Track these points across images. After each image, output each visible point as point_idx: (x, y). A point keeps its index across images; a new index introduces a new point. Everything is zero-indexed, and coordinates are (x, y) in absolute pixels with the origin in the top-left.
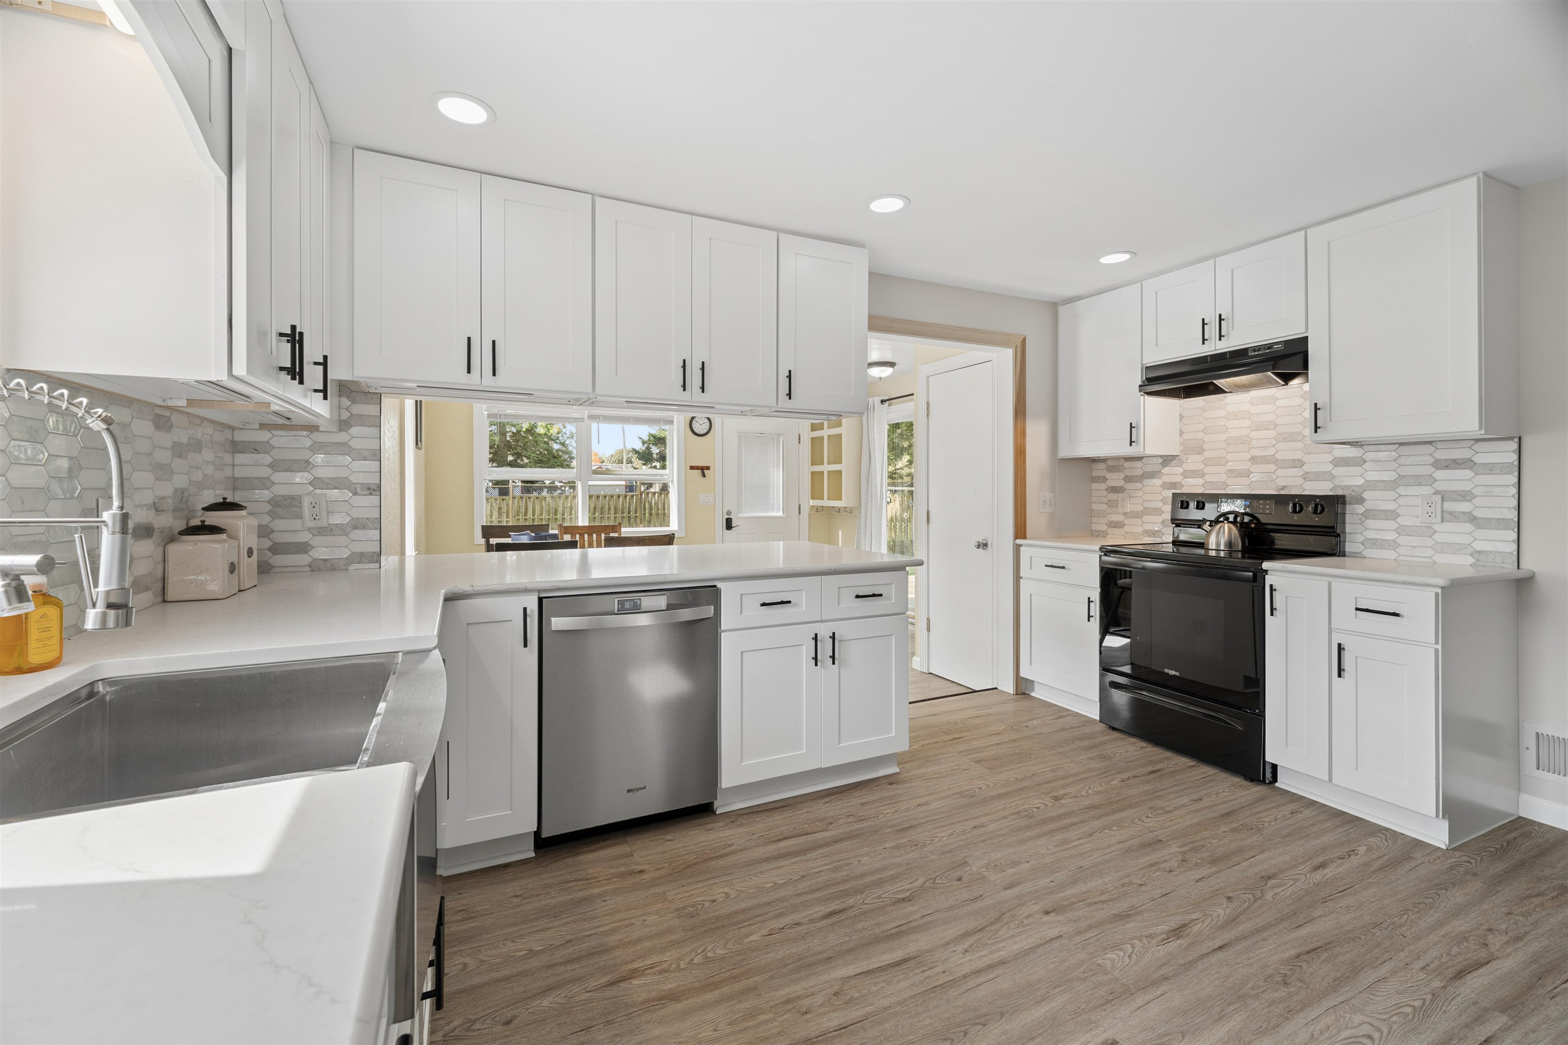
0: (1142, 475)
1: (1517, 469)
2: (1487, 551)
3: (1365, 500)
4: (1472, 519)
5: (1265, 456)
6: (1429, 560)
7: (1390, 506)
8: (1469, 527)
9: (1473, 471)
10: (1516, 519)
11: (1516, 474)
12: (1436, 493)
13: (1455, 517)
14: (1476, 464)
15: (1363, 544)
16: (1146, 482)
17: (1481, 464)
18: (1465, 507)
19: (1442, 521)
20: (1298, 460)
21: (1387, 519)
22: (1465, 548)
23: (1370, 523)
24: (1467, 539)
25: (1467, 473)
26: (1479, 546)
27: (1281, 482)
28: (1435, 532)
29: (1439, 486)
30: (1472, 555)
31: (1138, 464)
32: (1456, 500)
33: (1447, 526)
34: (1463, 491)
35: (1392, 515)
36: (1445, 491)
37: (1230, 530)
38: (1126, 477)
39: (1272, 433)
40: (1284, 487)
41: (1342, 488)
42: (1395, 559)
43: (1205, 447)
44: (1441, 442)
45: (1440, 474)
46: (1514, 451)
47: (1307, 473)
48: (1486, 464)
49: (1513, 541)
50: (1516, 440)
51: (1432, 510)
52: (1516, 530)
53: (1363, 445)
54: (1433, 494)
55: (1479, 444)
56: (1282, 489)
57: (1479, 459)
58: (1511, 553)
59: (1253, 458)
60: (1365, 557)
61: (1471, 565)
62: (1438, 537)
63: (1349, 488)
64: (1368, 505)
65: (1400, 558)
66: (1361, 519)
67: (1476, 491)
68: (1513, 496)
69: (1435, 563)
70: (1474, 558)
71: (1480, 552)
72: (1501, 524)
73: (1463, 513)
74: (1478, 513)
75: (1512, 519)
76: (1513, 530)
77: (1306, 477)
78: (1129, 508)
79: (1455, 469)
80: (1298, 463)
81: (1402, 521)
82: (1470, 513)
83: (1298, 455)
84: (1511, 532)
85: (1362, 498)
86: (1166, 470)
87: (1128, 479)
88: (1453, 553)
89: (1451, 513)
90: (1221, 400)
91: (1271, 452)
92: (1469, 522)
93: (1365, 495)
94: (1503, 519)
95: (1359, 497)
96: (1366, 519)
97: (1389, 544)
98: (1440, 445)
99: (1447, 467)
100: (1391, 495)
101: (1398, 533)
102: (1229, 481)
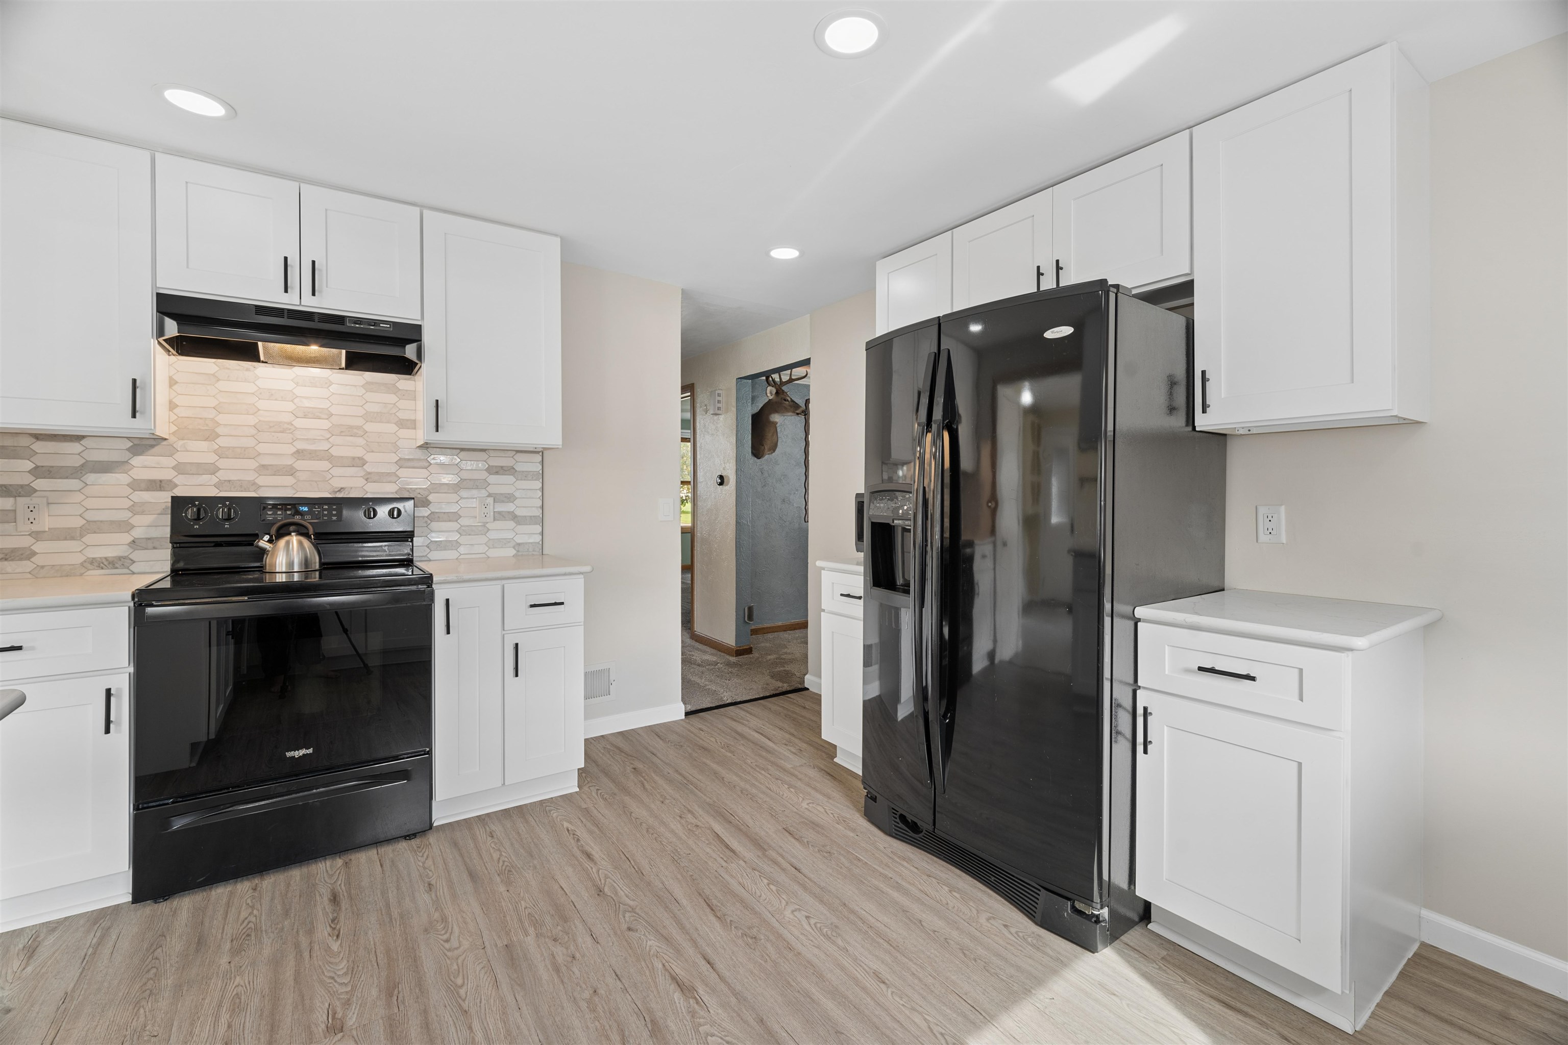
0: (82, 465)
1: (541, 476)
2: (524, 543)
3: (431, 503)
4: (514, 517)
5: (316, 451)
6: (484, 556)
7: (454, 508)
8: (511, 524)
9: (515, 477)
10: (541, 516)
11: (541, 480)
12: (490, 495)
13: (503, 516)
14: (516, 471)
15: (428, 547)
16: (91, 478)
17: (520, 472)
18: (510, 507)
19: (494, 520)
20: (359, 458)
21: (450, 521)
22: (509, 542)
23: (434, 525)
24: (510, 535)
25: (510, 479)
26: (519, 540)
27: (337, 483)
28: (489, 530)
29: (492, 489)
30: (514, 547)
31: (75, 447)
32: (503, 502)
33: (499, 524)
34: (508, 494)
35: (454, 517)
36: (496, 494)
37: (300, 544)
38: (37, 467)
39: (325, 424)
40: (342, 488)
41: (408, 491)
42: (457, 559)
43: (219, 430)
44: (492, 451)
45: (493, 479)
46: (539, 463)
47: (370, 473)
48: (523, 471)
49: (539, 534)
50: (541, 454)
51: (486, 511)
52: (541, 524)
53: (428, 448)
54: (487, 496)
55: (518, 454)
56: (339, 491)
57: (518, 467)
58: (538, 543)
59: (298, 452)
60: (430, 560)
61: (513, 556)
62: (492, 535)
63: (414, 491)
64: (433, 508)
65: (462, 557)
66: (426, 522)
67: (517, 494)
68: (539, 498)
69: (489, 557)
70: (516, 550)
71: (519, 544)
72: (531, 520)
73: (509, 512)
74: (519, 512)
75: (539, 516)
76: (539, 525)
77: (368, 478)
78: (46, 522)
79: (503, 475)
80: (359, 462)
81: (464, 521)
82: (513, 512)
83: (359, 452)
84: (538, 526)
85: (428, 500)
86: (137, 461)
87: (39, 472)
88: (502, 547)
89: (499, 513)
90: (248, 370)
91: (324, 446)
92: (512, 520)
93: (430, 498)
94: (534, 516)
95: (425, 500)
96: (431, 521)
97: (452, 545)
98: (492, 453)
99: (497, 473)
100: (454, 497)
101: (460, 533)
102: (261, 481)
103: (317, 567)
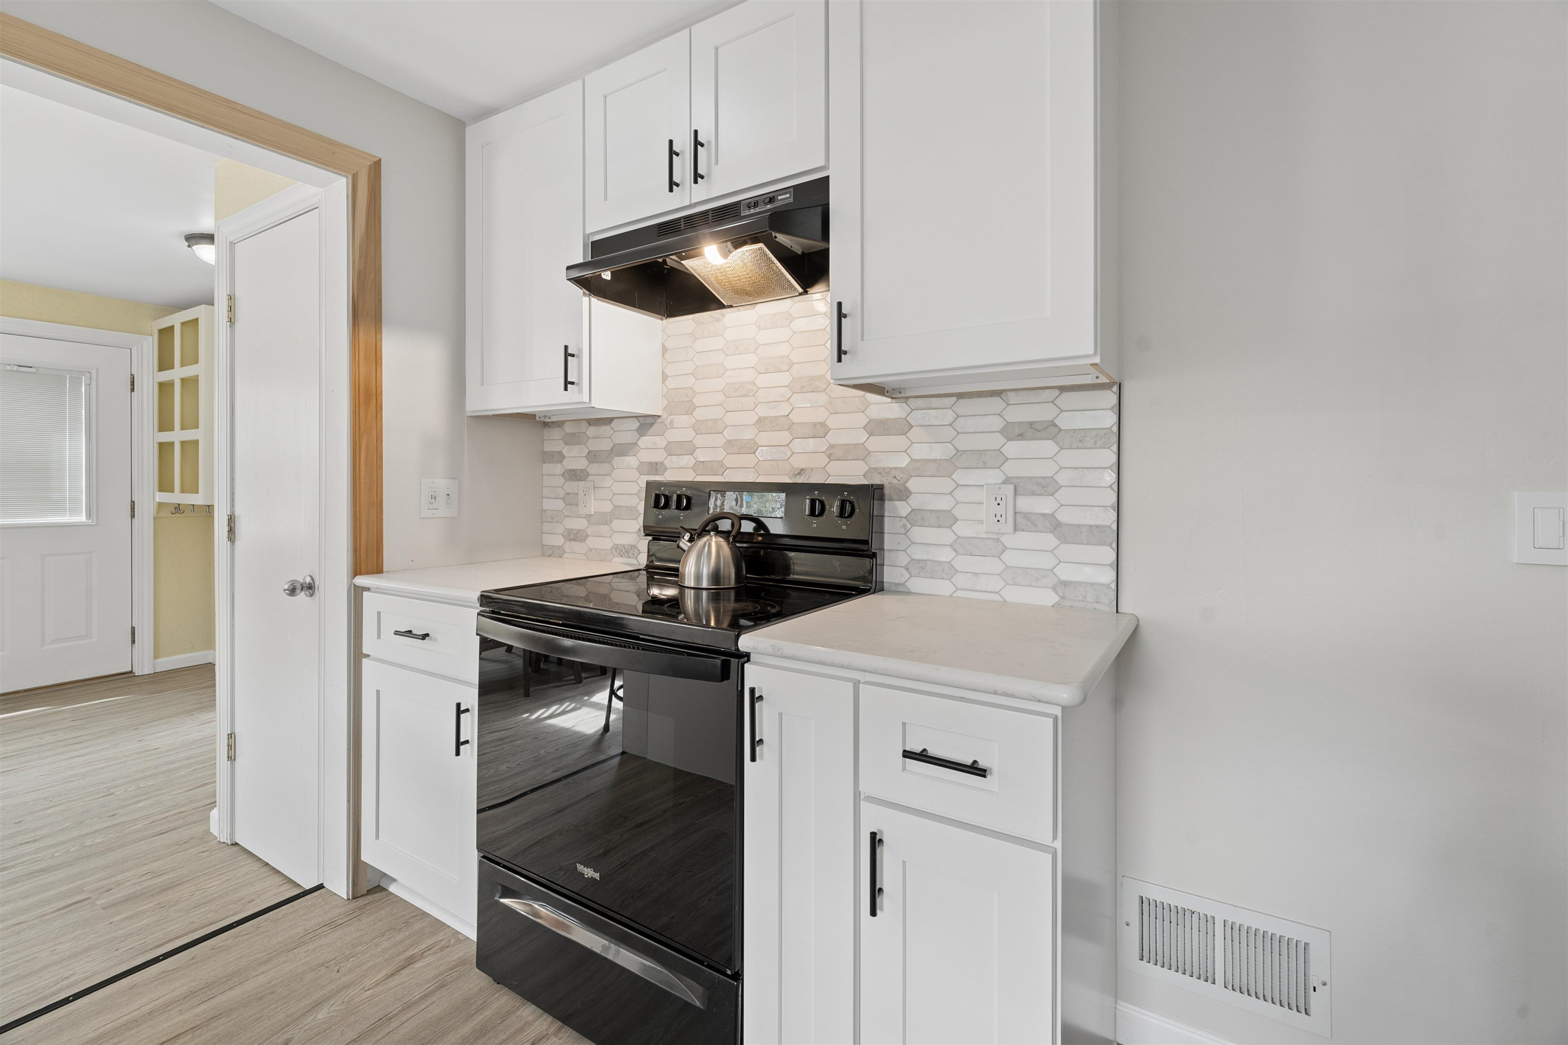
0: (612, 449)
1: (1115, 439)
2: (1075, 583)
3: (911, 493)
4: (1055, 526)
5: (776, 417)
6: (996, 597)
7: (943, 504)
8: (1049, 540)
9: (1057, 443)
10: (1114, 527)
11: (1115, 448)
12: (1007, 481)
13: (1032, 522)
14: (1060, 430)
15: (907, 569)
16: (617, 460)
17: (1067, 431)
18: (1043, 505)
19: (1015, 530)
20: (820, 423)
21: (940, 527)
22: (1045, 577)
23: (918, 533)
24: (1045, 562)
25: (1048, 447)
26: (1065, 573)
27: (798, 462)
28: (1005, 549)
29: (1013, 469)
30: (1054, 589)
31: (605, 430)
32: (1033, 494)
33: (1025, 539)
34: (1044, 478)
35: (946, 519)
36: (1019, 477)
37: (718, 547)
38: (590, 452)
39: (784, 378)
40: (802, 470)
41: (880, 473)
42: (950, 596)
43: (697, 401)
44: (1013, 393)
45: (1013, 448)
46: (1112, 409)
47: (832, 446)
48: (1075, 430)
49: (1110, 565)
50: (1115, 389)
51: (1000, 510)
52: (1114, 545)
53: (908, 398)
54: (1003, 483)
55: (1066, 395)
56: (799, 474)
57: (1065, 422)
58: (1108, 586)
59: (760, 420)
60: (909, 593)
61: (1053, 606)
62: (1010, 558)
63: (888, 473)
64: (915, 501)
65: (959, 594)
66: (905, 526)
67: (1061, 478)
68: (1110, 487)
69: (1005, 601)
70: (1057, 594)
71: (1065, 584)
72: (1091, 535)
73: (1043, 515)
74: (1065, 516)
75: (1109, 527)
76: (1110, 545)
77: (832, 454)
78: (594, 506)
79: (1032, 439)
80: (820, 430)
81: (961, 529)
82: (1052, 515)
83: (820, 416)
84: (1108, 548)
85: (906, 489)
86: (645, 441)
87: (593, 457)
88: (1030, 586)
89: (1026, 516)
90: (718, 320)
91: (784, 410)
92: (1051, 532)
93: (913, 485)
94: (1097, 527)
95: (902, 488)
96: (912, 525)
97: (943, 570)
98: (1013, 398)
99: (1021, 436)
100: (945, 484)
101: (955, 550)
102: (730, 461)
103: (733, 584)
